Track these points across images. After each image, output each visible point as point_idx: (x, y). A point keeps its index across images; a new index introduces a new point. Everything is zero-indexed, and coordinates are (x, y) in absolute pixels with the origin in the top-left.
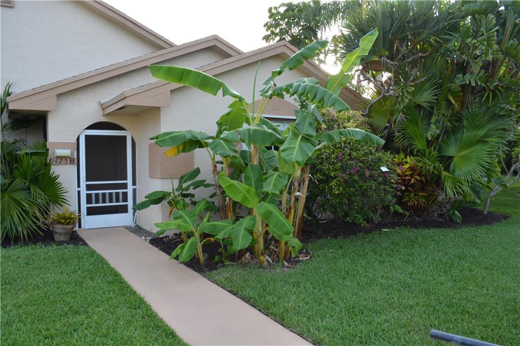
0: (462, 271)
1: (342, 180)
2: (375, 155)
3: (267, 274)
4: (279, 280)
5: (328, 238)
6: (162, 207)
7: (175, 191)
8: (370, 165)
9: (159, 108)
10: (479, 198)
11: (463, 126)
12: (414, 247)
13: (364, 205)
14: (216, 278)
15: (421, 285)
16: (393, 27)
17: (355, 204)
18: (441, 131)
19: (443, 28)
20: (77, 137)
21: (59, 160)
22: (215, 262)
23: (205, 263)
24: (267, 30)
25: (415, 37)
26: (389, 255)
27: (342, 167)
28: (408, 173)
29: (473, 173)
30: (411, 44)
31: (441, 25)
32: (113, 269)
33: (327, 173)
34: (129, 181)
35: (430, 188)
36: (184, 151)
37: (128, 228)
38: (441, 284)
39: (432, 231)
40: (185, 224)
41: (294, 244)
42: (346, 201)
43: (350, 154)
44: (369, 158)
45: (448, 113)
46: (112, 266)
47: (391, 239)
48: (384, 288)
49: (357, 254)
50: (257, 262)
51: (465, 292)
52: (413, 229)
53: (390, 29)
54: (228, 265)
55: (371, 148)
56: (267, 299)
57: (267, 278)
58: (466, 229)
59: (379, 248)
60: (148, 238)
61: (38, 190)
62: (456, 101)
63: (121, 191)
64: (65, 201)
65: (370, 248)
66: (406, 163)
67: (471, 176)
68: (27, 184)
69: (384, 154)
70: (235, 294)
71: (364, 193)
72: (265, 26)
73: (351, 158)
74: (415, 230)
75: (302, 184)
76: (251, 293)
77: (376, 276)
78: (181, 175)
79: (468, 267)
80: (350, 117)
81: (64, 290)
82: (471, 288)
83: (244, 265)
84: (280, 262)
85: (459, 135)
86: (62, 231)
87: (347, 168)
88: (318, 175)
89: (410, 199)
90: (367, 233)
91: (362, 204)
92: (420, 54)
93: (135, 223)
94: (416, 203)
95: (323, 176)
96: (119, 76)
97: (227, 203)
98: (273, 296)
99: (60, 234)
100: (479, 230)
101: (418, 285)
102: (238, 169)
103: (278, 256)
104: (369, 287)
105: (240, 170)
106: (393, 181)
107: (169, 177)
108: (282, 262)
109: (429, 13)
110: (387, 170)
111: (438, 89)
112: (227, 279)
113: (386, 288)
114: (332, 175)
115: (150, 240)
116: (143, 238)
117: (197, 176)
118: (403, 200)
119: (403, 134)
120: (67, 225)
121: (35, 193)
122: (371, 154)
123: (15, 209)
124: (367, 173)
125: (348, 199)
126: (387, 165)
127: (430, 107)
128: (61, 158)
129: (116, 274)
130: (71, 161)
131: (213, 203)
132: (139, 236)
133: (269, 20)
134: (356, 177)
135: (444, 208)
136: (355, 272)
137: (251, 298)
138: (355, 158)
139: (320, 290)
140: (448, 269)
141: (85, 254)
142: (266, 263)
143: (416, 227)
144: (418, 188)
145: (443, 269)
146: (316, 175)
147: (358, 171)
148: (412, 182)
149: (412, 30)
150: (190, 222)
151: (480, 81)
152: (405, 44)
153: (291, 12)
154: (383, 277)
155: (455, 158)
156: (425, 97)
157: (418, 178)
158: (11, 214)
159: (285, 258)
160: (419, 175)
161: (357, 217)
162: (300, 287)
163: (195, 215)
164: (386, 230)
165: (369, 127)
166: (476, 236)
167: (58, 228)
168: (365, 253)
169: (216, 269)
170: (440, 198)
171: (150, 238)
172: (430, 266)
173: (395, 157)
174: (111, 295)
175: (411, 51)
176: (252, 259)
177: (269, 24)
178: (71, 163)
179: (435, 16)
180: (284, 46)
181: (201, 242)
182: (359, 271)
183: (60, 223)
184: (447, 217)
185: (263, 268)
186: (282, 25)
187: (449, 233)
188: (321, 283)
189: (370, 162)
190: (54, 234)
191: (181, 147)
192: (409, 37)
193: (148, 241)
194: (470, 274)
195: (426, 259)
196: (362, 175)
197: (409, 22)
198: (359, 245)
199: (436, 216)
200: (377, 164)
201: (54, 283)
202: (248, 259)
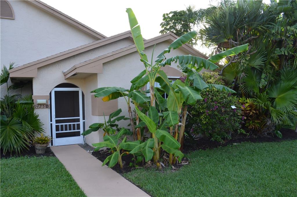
0: (285, 171)
1: (207, 115)
2: (228, 99)
3: (162, 175)
4: (169, 178)
5: (200, 150)
6: (99, 133)
7: (106, 123)
8: (225, 105)
9: (97, 74)
10: (293, 123)
11: (281, 79)
12: (253, 155)
13: (222, 129)
14: (130, 177)
15: (260, 181)
16: (236, 21)
17: (216, 129)
18: (268, 82)
19: (266, 21)
20: (50, 92)
21: (39, 106)
22: (130, 166)
23: (124, 167)
24: (162, 27)
25: (249, 27)
26: (238, 160)
27: (207, 106)
28: (248, 109)
29: (288, 108)
30: (247, 32)
31: (265, 19)
32: (68, 172)
33: (198, 110)
34: (81, 117)
35: (262, 118)
36: (112, 98)
37: (80, 145)
38: (273, 180)
39: (264, 144)
40: (110, 144)
41: (178, 155)
42: (210, 128)
43: (212, 99)
44: (224, 100)
45: (271, 72)
46: (67, 170)
47: (239, 150)
48: (236, 184)
49: (218, 160)
50: (155, 166)
51: (289, 185)
52: (252, 143)
53: (234, 23)
54: (137, 168)
55: (225, 95)
56: (160, 192)
57: (161, 177)
58: (286, 142)
59: (232, 156)
60: (91, 151)
61: (27, 123)
62: (276, 64)
63: (76, 123)
64: (43, 130)
65: (226, 156)
66: (247, 102)
67: (286, 109)
68: (20, 120)
69: (233, 98)
70: (141, 188)
71: (221, 122)
72: (161, 25)
73: (212, 101)
74: (253, 144)
75: (182, 117)
76: (151, 188)
77: (231, 175)
78: (110, 114)
79: (289, 168)
80: (211, 76)
81: (35, 186)
82: (292, 182)
83: (147, 169)
84: (170, 166)
85: (279, 85)
86: (40, 148)
87: (210, 107)
88: (193, 111)
89: (250, 124)
90: (224, 146)
91: (220, 129)
92: (253, 37)
93: (85, 142)
94: (254, 127)
95: (196, 112)
96: (74, 56)
97: (137, 130)
98: (165, 190)
99: (39, 150)
100: (294, 143)
101: (258, 181)
102: (144, 109)
103: (168, 162)
104: (226, 183)
105: (146, 110)
106: (239, 114)
107: (103, 115)
108: (171, 166)
109: (257, 12)
110: (235, 108)
111: (265, 57)
112: (136, 178)
113: (237, 183)
114: (201, 111)
115: (92, 153)
116: (88, 151)
117: (120, 113)
118: (246, 125)
119: (244, 85)
120: (43, 144)
121: (25, 126)
122: (225, 98)
123: (13, 135)
124: (223, 110)
125: (212, 126)
126: (235, 105)
127: (260, 68)
128: (41, 104)
129: (69, 175)
130: (46, 106)
131: (129, 130)
132: (86, 150)
133: (163, 21)
134: (216, 113)
135: (271, 129)
136: (217, 172)
137: (150, 191)
138: (215, 101)
139: (195, 185)
140: (277, 169)
141: (52, 162)
142: (161, 167)
143: (255, 142)
144: (255, 118)
145: (273, 169)
146: (192, 111)
147: (217, 109)
148: (251, 114)
149: (247, 23)
150: (114, 142)
151: (291, 52)
152: (243, 31)
153: (176, 16)
154: (235, 175)
155: (276, 99)
156: (257, 63)
157: (254, 112)
158: (10, 138)
159: (173, 164)
160: (255, 110)
161: (217, 137)
162: (182, 183)
163: (117, 138)
164: (236, 144)
165: (223, 82)
166: (292, 147)
167: (38, 146)
168: (223, 159)
169: (130, 171)
170: (268, 124)
171: (92, 151)
172: (264, 168)
173: (240, 100)
174: (64, 189)
175: (247, 35)
176: (152, 165)
177: (163, 24)
178: (46, 107)
179: (261, 13)
180: (170, 35)
181: (121, 155)
182: (219, 171)
183: (39, 143)
184: (273, 135)
185: (159, 170)
186: (171, 24)
187: (275, 146)
188: (195, 181)
189: (224, 103)
190: (36, 150)
191: (111, 97)
192: (246, 27)
193: (91, 153)
194: (291, 173)
195: (262, 163)
196: (220, 111)
197: (245, 18)
198: (219, 154)
199: (266, 134)
200: (229, 104)
201: (30, 181)
202: (150, 165)
